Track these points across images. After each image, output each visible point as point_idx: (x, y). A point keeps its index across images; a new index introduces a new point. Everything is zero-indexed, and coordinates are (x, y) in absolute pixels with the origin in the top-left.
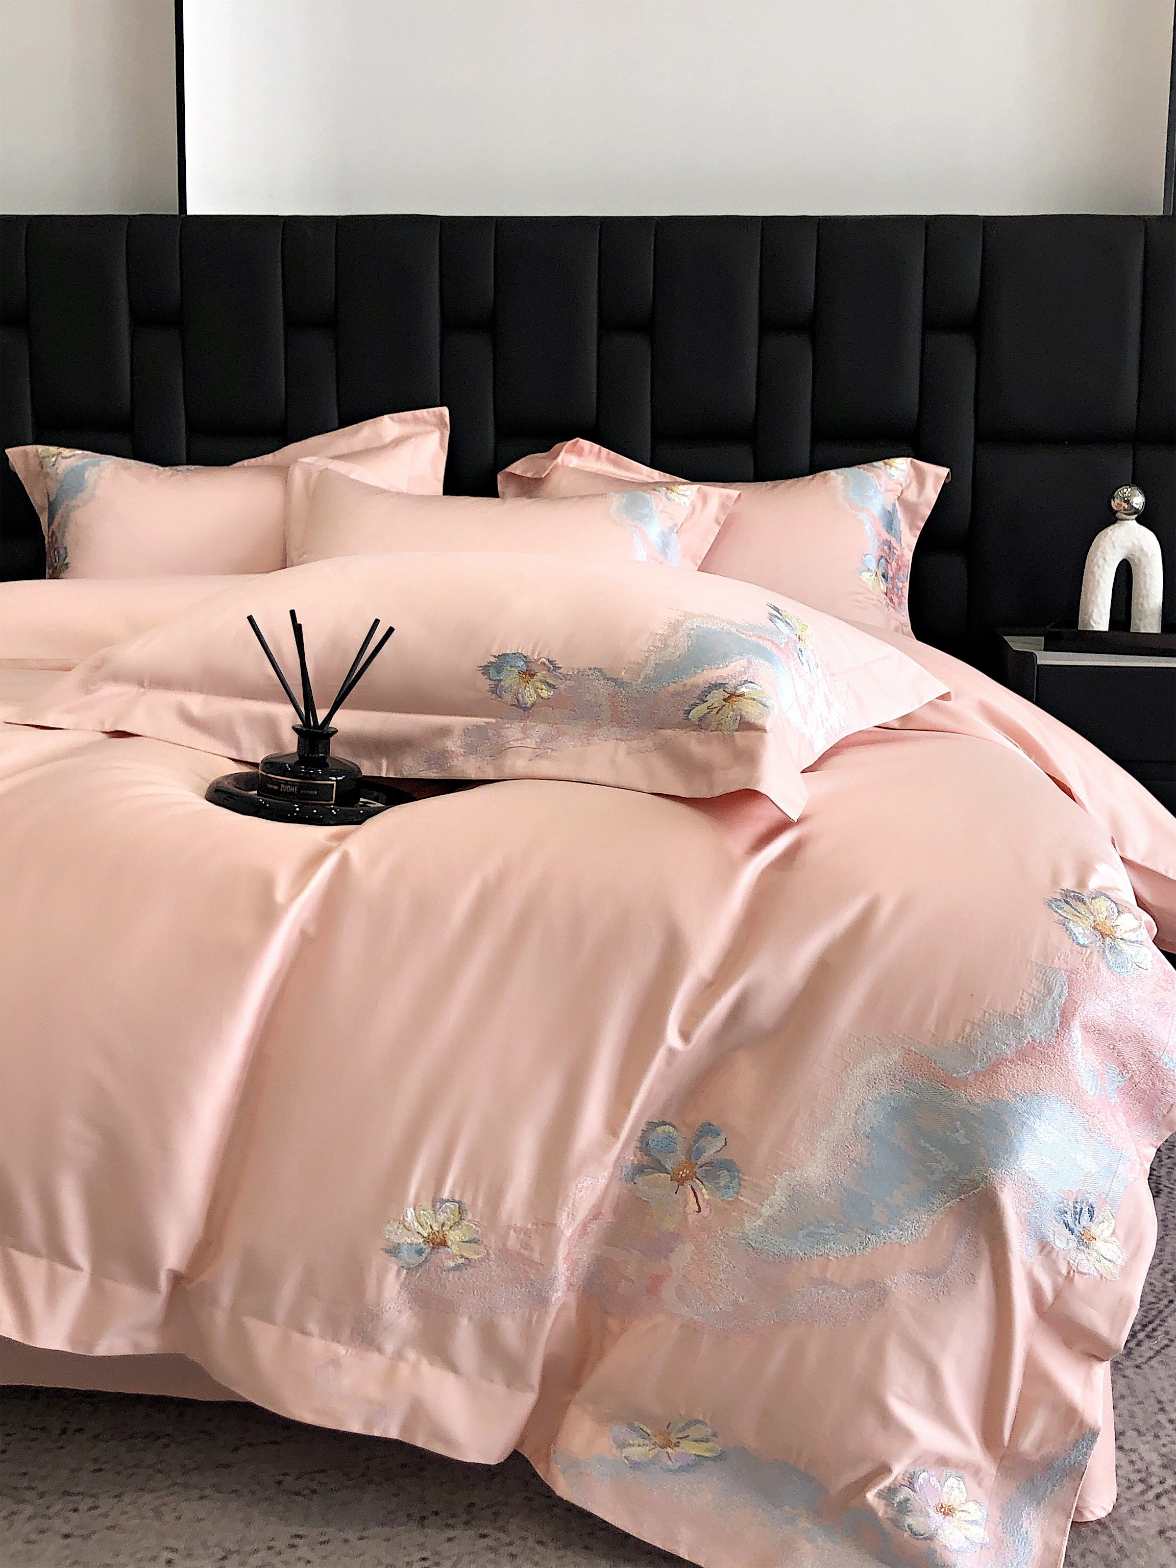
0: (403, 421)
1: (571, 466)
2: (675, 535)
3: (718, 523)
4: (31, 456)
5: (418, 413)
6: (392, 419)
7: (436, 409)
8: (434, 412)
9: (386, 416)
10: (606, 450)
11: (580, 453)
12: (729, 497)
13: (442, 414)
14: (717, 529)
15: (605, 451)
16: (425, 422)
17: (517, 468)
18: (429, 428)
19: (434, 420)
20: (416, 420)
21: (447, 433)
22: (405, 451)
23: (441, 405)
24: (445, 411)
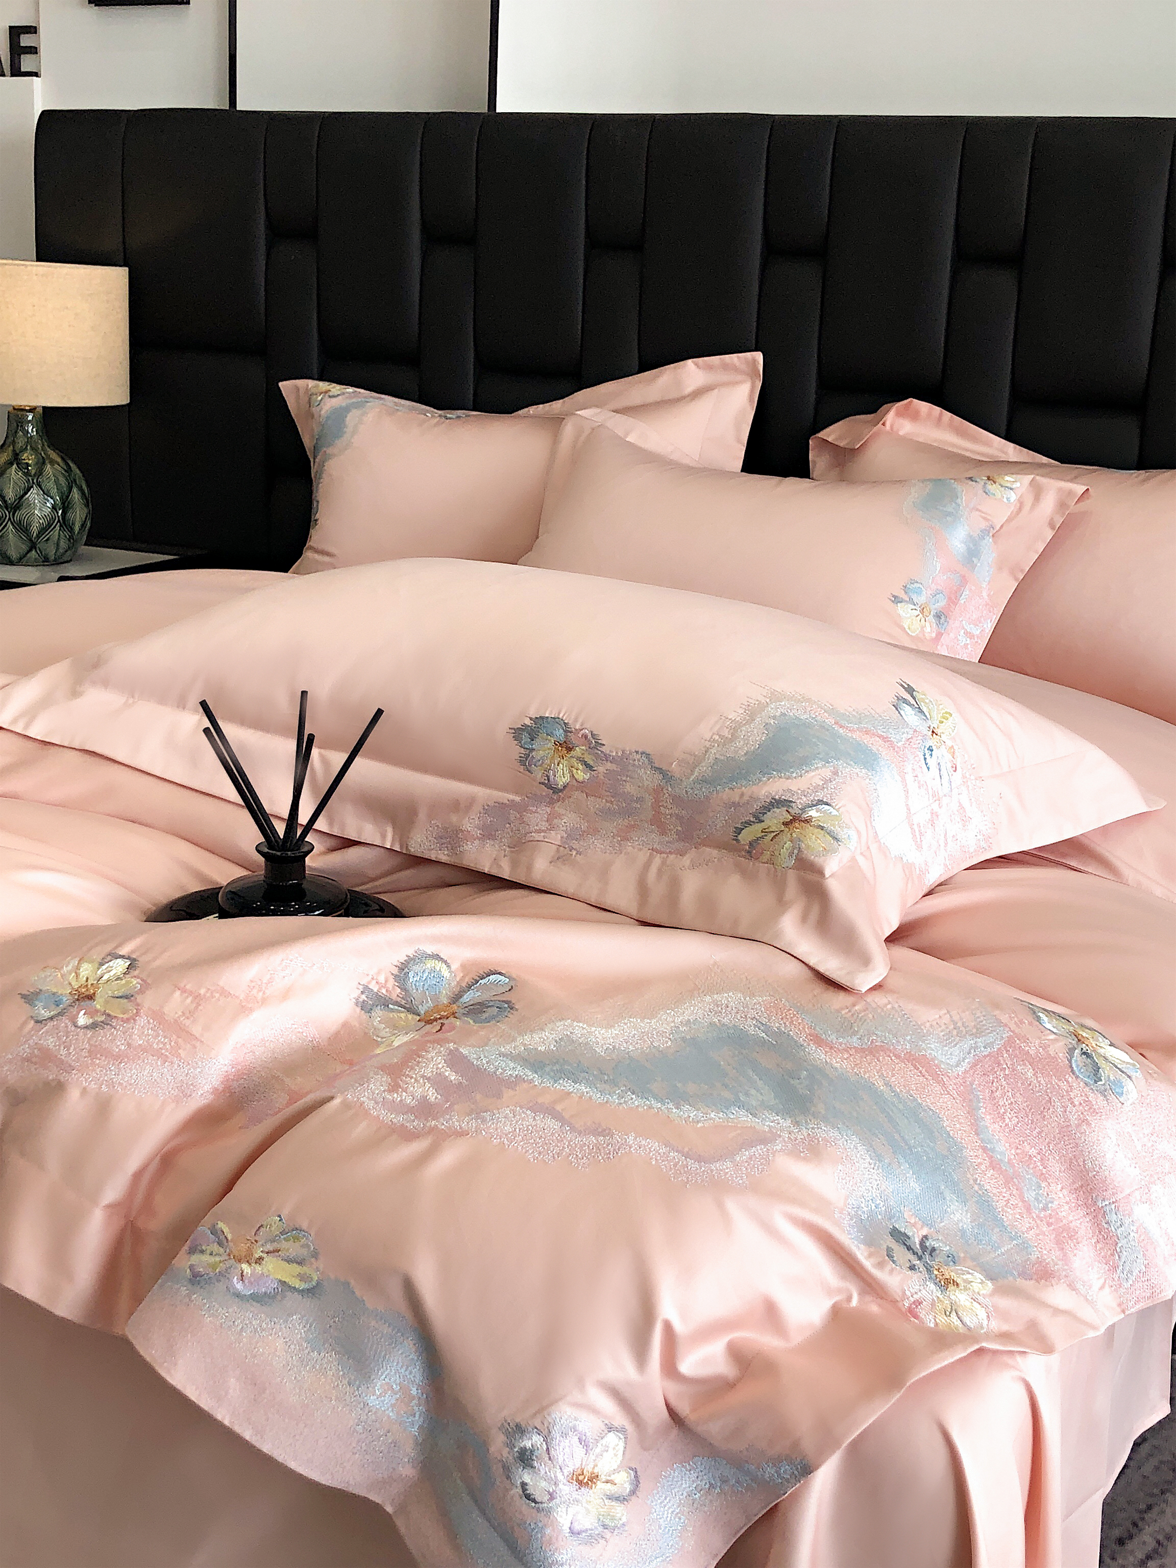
0: (710, 368)
1: (901, 433)
2: (991, 540)
3: (1051, 525)
4: (302, 392)
5: (727, 358)
6: (696, 364)
7: (748, 354)
8: (746, 359)
9: (690, 363)
10: (949, 414)
11: (915, 417)
12: (1070, 493)
13: (754, 361)
14: (1049, 534)
15: (947, 415)
16: (735, 369)
17: (831, 434)
18: (739, 377)
19: (743, 367)
20: (725, 367)
21: (759, 384)
22: (704, 405)
23: (756, 350)
24: (759, 356)
